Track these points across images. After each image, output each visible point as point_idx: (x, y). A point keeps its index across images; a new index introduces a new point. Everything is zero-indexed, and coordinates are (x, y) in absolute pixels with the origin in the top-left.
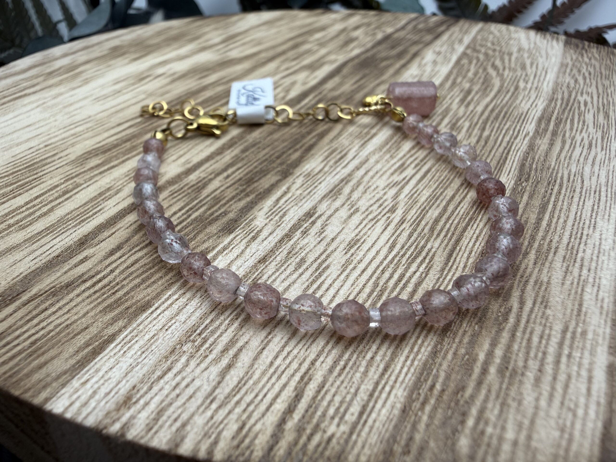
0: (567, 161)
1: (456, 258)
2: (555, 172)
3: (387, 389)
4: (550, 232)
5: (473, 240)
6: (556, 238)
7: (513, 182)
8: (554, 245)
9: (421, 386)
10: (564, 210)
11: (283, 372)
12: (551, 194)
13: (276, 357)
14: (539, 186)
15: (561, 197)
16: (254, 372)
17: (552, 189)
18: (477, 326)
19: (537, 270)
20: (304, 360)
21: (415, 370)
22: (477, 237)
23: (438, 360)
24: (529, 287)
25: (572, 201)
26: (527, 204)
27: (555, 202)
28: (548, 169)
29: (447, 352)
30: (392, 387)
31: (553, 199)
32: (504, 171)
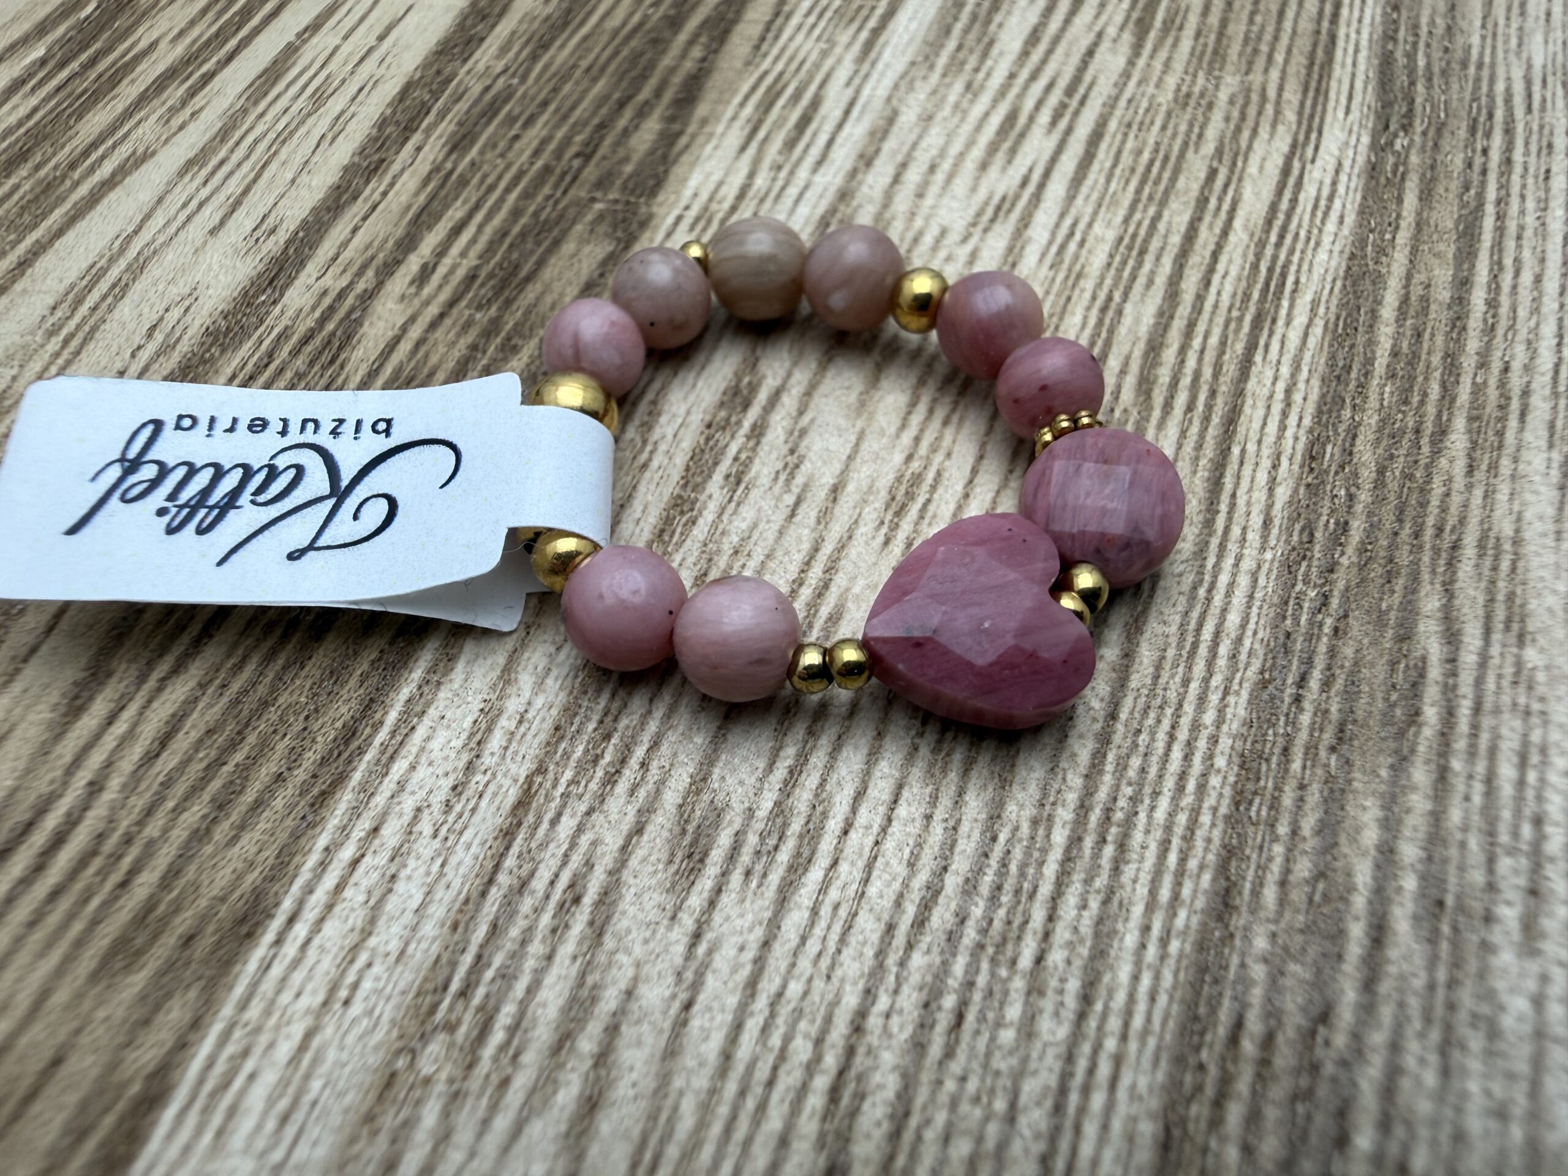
0: (1514, 25)
1: (1234, 495)
2: (1485, 73)
3: (1104, 1069)
4: (1500, 331)
5: (1277, 408)
6: (1520, 352)
7: (1366, 140)
8: (1516, 382)
9: (1202, 1034)
10: (1529, 233)
11: (770, 1083)
12: (1484, 172)
13: (737, 1027)
14: (1446, 144)
15: (1516, 178)
16: (676, 1108)
17: (1485, 152)
18: (1333, 758)
19: (1478, 493)
20: (828, 1020)
21: (1176, 973)
22: (1288, 392)
23: (1238, 921)
24: (1466, 569)
25: (1547, 190)
26: (1419, 226)
27: (1499, 202)
28: (1464, 65)
29: (1262, 885)
30: (1118, 1060)
31: (1491, 194)
32: (1332, 95)
